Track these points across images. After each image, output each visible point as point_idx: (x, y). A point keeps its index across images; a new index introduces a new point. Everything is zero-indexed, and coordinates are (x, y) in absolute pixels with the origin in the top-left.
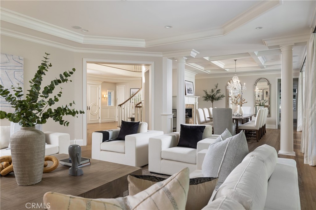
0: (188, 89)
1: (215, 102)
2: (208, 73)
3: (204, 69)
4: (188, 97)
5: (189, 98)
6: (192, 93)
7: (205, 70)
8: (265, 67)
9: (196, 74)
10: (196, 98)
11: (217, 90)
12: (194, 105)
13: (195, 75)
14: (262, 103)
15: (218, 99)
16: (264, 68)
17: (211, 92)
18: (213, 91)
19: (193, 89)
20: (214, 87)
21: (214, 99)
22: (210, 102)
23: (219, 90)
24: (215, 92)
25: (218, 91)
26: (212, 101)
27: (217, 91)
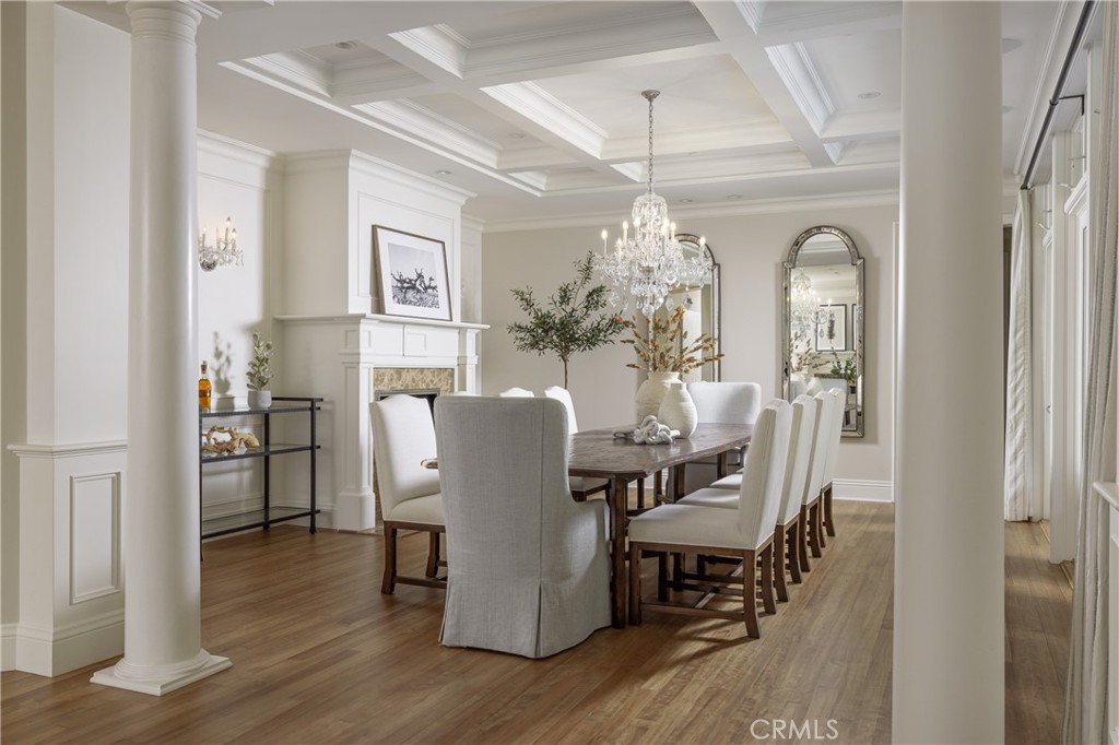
0: (402, 281)
1: (576, 356)
2: (538, 194)
3: (494, 166)
4: (404, 323)
5: (408, 329)
6: (435, 304)
7: (504, 172)
8: (832, 151)
9: (470, 200)
10: (462, 331)
11: (590, 286)
12: (452, 375)
13: (463, 201)
14: (843, 365)
15: (593, 339)
16: (830, 163)
17: (557, 299)
18: (565, 297)
19: (440, 283)
20: (571, 275)
21: (573, 339)
22: (552, 355)
23: (599, 291)
24: (578, 300)
25: (595, 297)
26: (564, 353)
27: (590, 294)
